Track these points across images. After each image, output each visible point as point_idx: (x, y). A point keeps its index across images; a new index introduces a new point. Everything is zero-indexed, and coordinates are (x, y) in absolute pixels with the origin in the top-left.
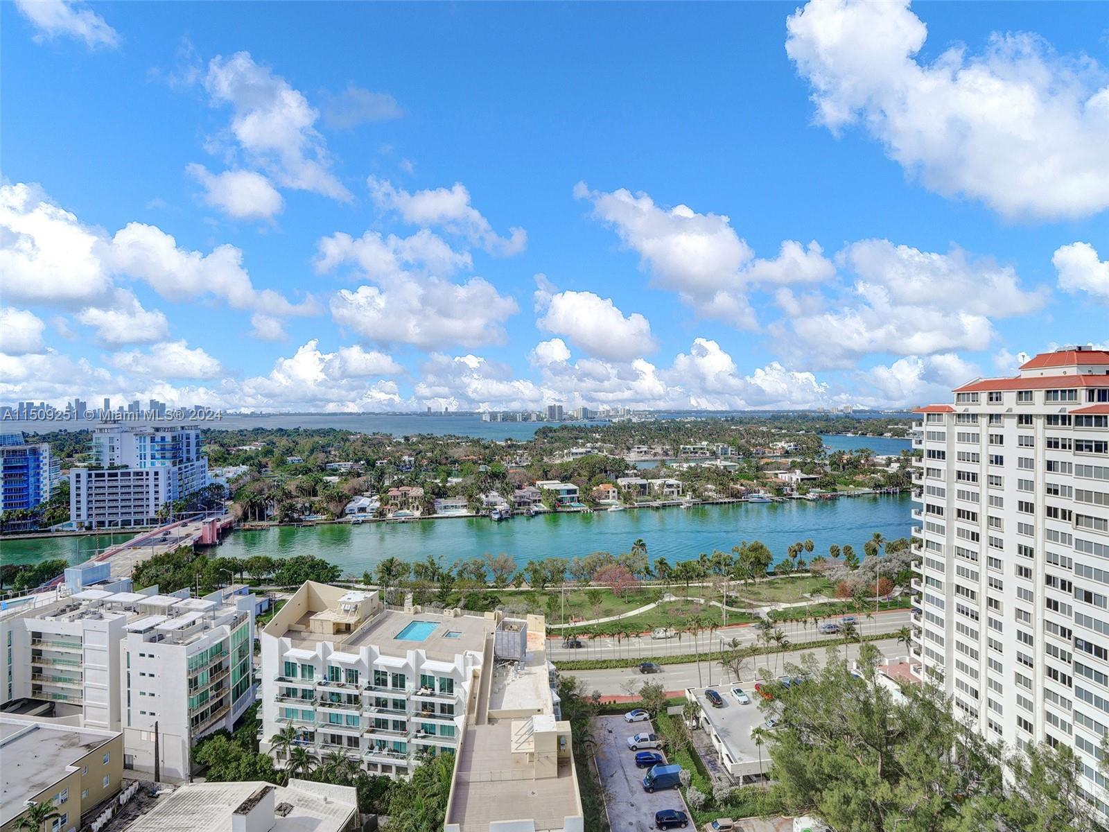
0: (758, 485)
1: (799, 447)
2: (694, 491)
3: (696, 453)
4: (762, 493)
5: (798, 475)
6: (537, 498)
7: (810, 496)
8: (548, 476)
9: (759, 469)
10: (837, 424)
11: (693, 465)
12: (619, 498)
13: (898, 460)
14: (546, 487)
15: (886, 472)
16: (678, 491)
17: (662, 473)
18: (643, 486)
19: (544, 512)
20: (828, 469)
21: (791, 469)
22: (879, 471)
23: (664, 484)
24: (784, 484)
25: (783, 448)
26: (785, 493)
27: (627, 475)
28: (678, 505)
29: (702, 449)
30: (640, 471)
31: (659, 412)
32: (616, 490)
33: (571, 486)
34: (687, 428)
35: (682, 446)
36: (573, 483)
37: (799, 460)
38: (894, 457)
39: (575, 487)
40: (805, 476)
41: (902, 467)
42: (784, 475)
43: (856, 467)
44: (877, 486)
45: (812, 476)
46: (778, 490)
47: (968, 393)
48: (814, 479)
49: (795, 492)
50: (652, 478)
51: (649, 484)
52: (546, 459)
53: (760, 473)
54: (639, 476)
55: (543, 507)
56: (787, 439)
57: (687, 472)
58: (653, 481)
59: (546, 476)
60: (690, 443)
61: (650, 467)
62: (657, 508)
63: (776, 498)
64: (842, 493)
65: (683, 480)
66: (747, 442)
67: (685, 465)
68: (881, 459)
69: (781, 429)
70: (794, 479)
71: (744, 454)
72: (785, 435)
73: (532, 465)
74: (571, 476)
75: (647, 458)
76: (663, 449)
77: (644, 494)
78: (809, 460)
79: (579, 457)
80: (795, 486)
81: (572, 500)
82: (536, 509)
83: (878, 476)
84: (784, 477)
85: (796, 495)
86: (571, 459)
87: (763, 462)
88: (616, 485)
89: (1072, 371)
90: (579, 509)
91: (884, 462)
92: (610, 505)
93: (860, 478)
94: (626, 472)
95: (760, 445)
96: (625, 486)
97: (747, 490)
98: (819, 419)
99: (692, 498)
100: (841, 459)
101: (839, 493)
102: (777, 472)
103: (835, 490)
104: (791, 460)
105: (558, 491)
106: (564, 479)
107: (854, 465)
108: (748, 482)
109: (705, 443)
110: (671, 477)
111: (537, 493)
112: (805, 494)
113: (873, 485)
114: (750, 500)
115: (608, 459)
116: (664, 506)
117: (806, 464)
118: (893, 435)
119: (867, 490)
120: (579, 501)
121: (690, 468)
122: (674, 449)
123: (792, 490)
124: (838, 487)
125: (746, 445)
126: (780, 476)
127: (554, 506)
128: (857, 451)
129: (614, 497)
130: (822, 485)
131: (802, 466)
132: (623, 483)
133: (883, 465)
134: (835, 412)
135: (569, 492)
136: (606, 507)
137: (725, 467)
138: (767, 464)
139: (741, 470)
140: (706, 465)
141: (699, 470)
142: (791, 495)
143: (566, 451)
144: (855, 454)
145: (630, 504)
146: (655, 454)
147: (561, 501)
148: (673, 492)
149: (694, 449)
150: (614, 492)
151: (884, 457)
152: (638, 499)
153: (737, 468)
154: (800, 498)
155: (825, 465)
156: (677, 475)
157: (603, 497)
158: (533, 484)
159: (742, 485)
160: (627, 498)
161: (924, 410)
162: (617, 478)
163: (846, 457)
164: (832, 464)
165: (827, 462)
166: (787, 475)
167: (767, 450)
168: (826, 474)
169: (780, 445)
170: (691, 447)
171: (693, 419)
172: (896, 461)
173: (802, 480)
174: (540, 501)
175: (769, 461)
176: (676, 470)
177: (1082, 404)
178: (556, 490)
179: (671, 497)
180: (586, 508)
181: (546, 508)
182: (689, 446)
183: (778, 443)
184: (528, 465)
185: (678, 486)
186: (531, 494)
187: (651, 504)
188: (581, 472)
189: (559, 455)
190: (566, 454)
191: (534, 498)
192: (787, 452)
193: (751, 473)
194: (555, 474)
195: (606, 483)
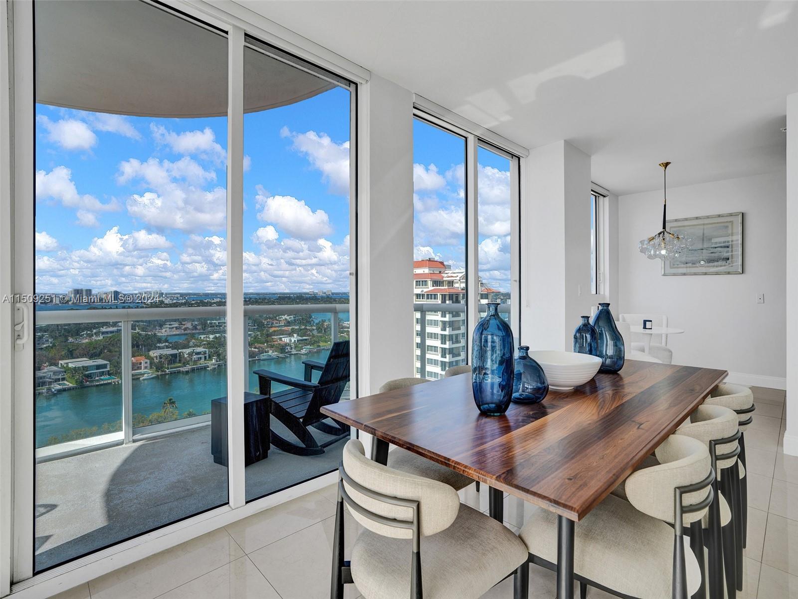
0: (268, 347)
1: (297, 318)
2: (219, 355)
3: (221, 326)
4: (270, 353)
5: (295, 338)
6: (60, 377)
7: (303, 351)
8: (74, 356)
9: (268, 335)
11: (218, 335)
12: (151, 368)
14: (70, 365)
16: (205, 357)
17: (191, 344)
18: (174, 356)
19: (69, 389)
20: (315, 332)
21: (290, 334)
23: (193, 352)
24: (286, 345)
25: (286, 319)
26: (287, 351)
27: (160, 348)
28: (205, 368)
30: (171, 343)
31: (189, 294)
32: (148, 361)
33: (100, 362)
35: (208, 322)
36: (103, 359)
37: (296, 327)
39: (106, 362)
40: (300, 338)
42: (286, 339)
45: (304, 338)
46: (281, 349)
48: (306, 340)
49: (293, 350)
50: (182, 349)
51: (180, 353)
52: (71, 340)
53: (269, 338)
54: (170, 347)
55: (69, 384)
57: (212, 341)
58: (184, 350)
59: (71, 355)
62: (187, 372)
63: (281, 355)
64: (323, 348)
65: (209, 348)
67: (212, 336)
70: (293, 341)
71: (258, 325)
73: (54, 345)
74: (101, 353)
75: (178, 333)
76: (192, 324)
77: (174, 362)
78: (303, 327)
79: (110, 335)
80: (293, 346)
81: (102, 374)
82: (59, 387)
83: (344, 335)
84: (286, 340)
85: (294, 352)
86: (101, 337)
87: (272, 330)
88: (148, 357)
90: (110, 381)
92: (143, 374)
94: (158, 345)
95: (270, 318)
96: (156, 357)
97: (259, 351)
98: (310, 298)
99: (217, 361)
100: (323, 324)
101: (322, 348)
102: (281, 336)
103: (319, 346)
104: (291, 328)
105: (86, 368)
106: (92, 356)
108: (260, 345)
110: (199, 346)
111: (60, 372)
112: (300, 351)
114: (261, 358)
115: (140, 335)
116: (193, 370)
117: (301, 330)
120: (109, 374)
121: (216, 338)
122: (202, 324)
123: (291, 349)
124: (320, 344)
125: (259, 318)
126: (283, 339)
127: (82, 382)
129: (146, 368)
130: (311, 344)
131: (300, 332)
132: (155, 355)
134: (321, 294)
135: (98, 367)
136: (139, 377)
138: (275, 331)
139: (256, 337)
142: (291, 352)
143: (94, 331)
145: (162, 371)
146: (185, 329)
147: (89, 376)
148: (201, 358)
149: (219, 323)
150: (146, 363)
152: (169, 366)
153: (253, 335)
154: (297, 354)
155: (314, 330)
156: (205, 344)
157: (136, 368)
158: (56, 365)
159: (255, 348)
160: (159, 367)
162: (149, 351)
163: (326, 324)
164: (317, 329)
165: (314, 328)
166: (288, 339)
167: (275, 322)
168: (313, 336)
169: (284, 317)
170: (217, 322)
171: (219, 300)
173: (298, 341)
174: (63, 379)
175: (276, 329)
176: (204, 341)
177: (430, 287)
178: (83, 367)
179: (199, 362)
180: (117, 380)
181: (71, 385)
182: (215, 321)
183: (283, 316)
184: (49, 346)
185: (205, 353)
186: (52, 373)
187: (181, 369)
188: (111, 348)
189: (87, 334)
190: (95, 333)
191: (56, 377)
192: (289, 322)
193: (263, 340)
194: (82, 352)
195: (138, 356)
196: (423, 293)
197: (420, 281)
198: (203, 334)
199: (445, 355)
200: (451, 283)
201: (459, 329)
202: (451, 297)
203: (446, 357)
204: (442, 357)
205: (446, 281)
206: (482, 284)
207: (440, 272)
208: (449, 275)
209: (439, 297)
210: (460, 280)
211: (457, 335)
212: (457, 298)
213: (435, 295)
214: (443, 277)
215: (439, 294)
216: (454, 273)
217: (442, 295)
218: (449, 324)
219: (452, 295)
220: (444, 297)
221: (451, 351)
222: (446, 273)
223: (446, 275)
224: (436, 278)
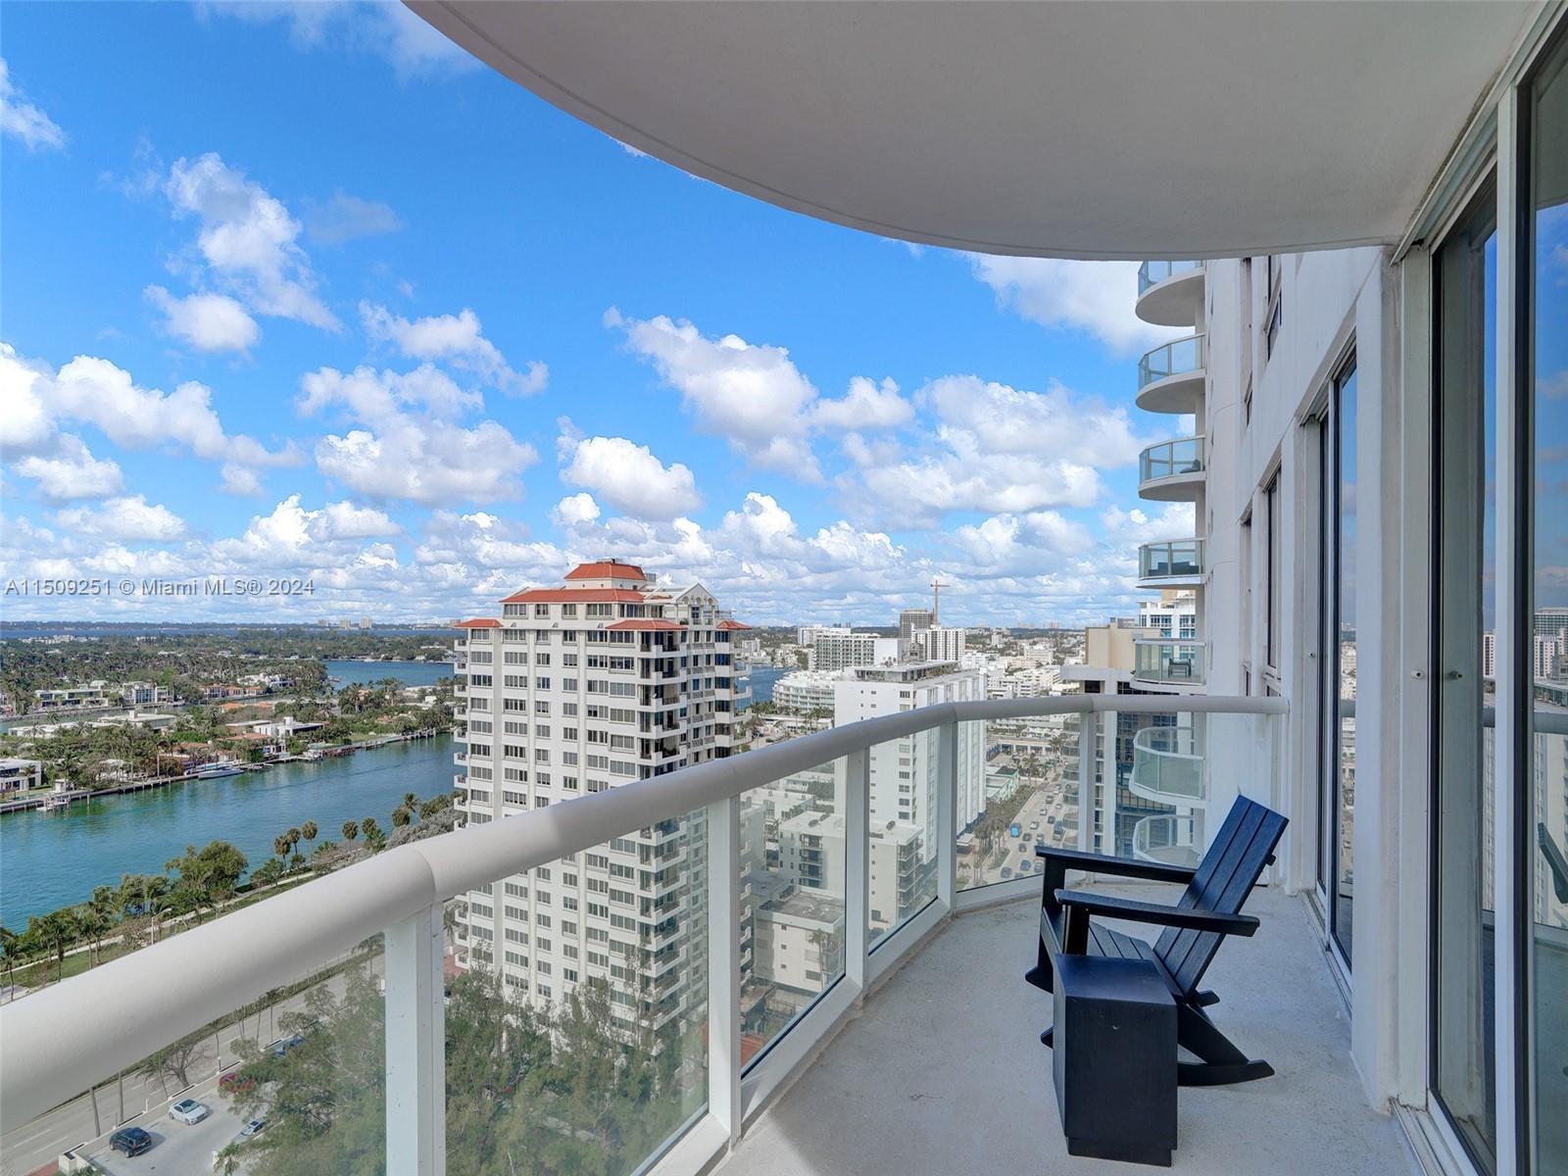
0: (217, 748)
1: (289, 681)
2: (74, 774)
3: (78, 702)
5: (288, 724)
7: (309, 755)
9: (217, 721)
10: (350, 644)
11: (68, 725)
13: (434, 692)
15: (419, 709)
16: (31, 781)
20: (337, 712)
21: (275, 716)
22: (411, 708)
24: (264, 742)
25: (261, 683)
26: (266, 755)
28: (30, 808)
29: (91, 694)
34: (54, 657)
35: (38, 693)
37: (289, 702)
38: (429, 689)
40: (300, 725)
41: (440, 701)
42: (263, 727)
43: (378, 706)
44: (407, 729)
45: (311, 724)
46: (253, 752)
47: (514, 604)
48: (315, 728)
49: (283, 752)
53: (219, 729)
56: (269, 669)
57: (53, 741)
60: (61, 685)
63: (251, 766)
64: (357, 745)
65: (45, 757)
66: (192, 677)
67: (50, 729)
68: (412, 692)
69: (257, 653)
70: (282, 731)
71: (186, 698)
72: (264, 664)
78: (307, 700)
80: (283, 744)
83: (409, 715)
84: (264, 730)
85: (285, 756)
87: (224, 709)
89: (608, 584)
91: (416, 696)
93: (383, 720)
95: (218, 680)
97: (193, 759)
98: (322, 637)
99: (68, 789)
100: (356, 696)
101: (354, 745)
102: (251, 723)
103: (347, 742)
104: (276, 702)
107: (376, 703)
108: (195, 745)
109: (97, 684)
110: (12, 754)
112: (300, 753)
113: (401, 728)
114: (200, 775)
117: (301, 706)
118: (428, 658)
119: (393, 736)
121: (64, 732)
122: (18, 698)
123: (279, 749)
124: (353, 737)
125: (190, 682)
126: (257, 729)
128: (379, 683)
130: (324, 738)
131: (296, 711)
133: (415, 700)
134: (347, 628)
137: (147, 724)
138: (233, 711)
139: (181, 727)
140: (103, 722)
141: (85, 735)
142: (277, 757)
144: (378, 688)
148: (16, 783)
149: (71, 695)
151: (416, 689)
153: (172, 723)
154: (292, 760)
155: (332, 706)
156: (29, 749)
159: (182, 751)
161: (468, 624)
163: (362, 692)
164: (344, 703)
165: (335, 701)
166: (269, 727)
167: (232, 689)
168: (333, 719)
169: (256, 679)
170: (65, 694)
171: (66, 639)
172: (431, 694)
173: (296, 731)
175: (237, 706)
176: (23, 740)
177: (615, 619)
179: (10, 795)
182: (58, 692)
183: (252, 677)
185: (31, 770)
192: (269, 690)
193: (202, 729)
196: (604, 629)
197: (595, 605)
198: (21, 722)
199: (648, 752)
200: (659, 610)
201: (675, 700)
202: (659, 638)
203: (650, 758)
204: (642, 757)
205: (648, 605)
206: (718, 612)
207: (635, 587)
208: (655, 593)
209: (637, 637)
210: (676, 605)
211: (670, 714)
212: (671, 640)
213: (627, 633)
214: (642, 598)
215: (636, 631)
216: (664, 590)
217: (643, 633)
218: (656, 692)
219: (662, 633)
220: (646, 637)
221: (660, 746)
222: (648, 591)
223: (648, 594)
224: (631, 600)
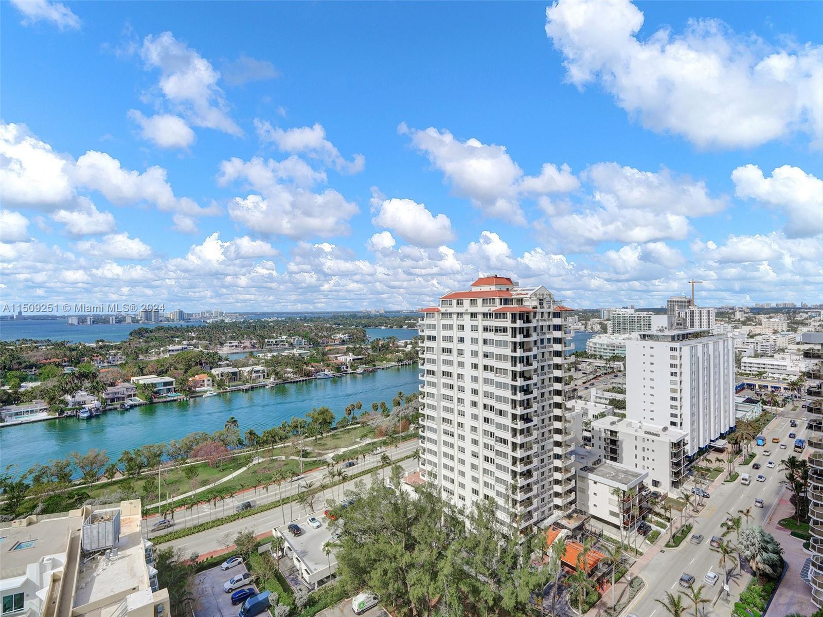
0: (324, 366)
1: (351, 337)
2: (276, 374)
3: (278, 344)
4: (326, 372)
5: (351, 357)
6: (132, 393)
7: (359, 371)
8: (144, 372)
9: (324, 354)
10: (375, 321)
11: (275, 354)
12: (213, 385)
13: (411, 343)
14: (141, 382)
15: (404, 351)
16: (264, 375)
17: (250, 362)
18: (235, 374)
19: (140, 405)
20: (370, 351)
21: (346, 353)
22: (401, 351)
23: (252, 371)
24: (342, 364)
25: (341, 338)
26: (342, 370)
27: (220, 366)
28: (264, 386)
29: (282, 341)
30: (231, 361)
31: (248, 314)
32: (211, 379)
33: (167, 379)
34: (271, 326)
35: (266, 340)
36: (170, 376)
37: (351, 346)
38: (409, 341)
39: (172, 380)
40: (355, 357)
41: (414, 347)
42: (341, 357)
43: (387, 349)
44: (400, 361)
45: (360, 357)
46: (337, 368)
47: (446, 300)
48: (361, 359)
49: (349, 369)
50: (242, 367)
51: (240, 371)
52: (141, 357)
53: (325, 357)
54: (231, 366)
55: (139, 400)
56: (343, 332)
57: (270, 360)
58: (243, 369)
59: (142, 372)
60: (273, 337)
61: (241, 358)
62: (247, 390)
63: (336, 374)
64: (378, 367)
65: (268, 366)
66: (315, 335)
67: (269, 355)
68: (401, 343)
69: (339, 325)
70: (348, 360)
71: (313, 344)
72: (342, 329)
73: (127, 363)
74: (167, 370)
75: (237, 351)
76: (251, 343)
77: (235, 380)
78: (358, 346)
79: (176, 353)
80: (349, 365)
81: (169, 390)
82: (131, 403)
83: (400, 354)
84: (342, 359)
85: (350, 371)
86: (167, 355)
87: (327, 349)
88: (210, 375)
89: (493, 288)
90: (175, 398)
91: (403, 345)
92: (205, 392)
93: (389, 356)
94: (220, 363)
95: (325, 336)
96: (218, 375)
97: (316, 370)
98: (364, 317)
99: (275, 380)
100: (378, 344)
102: (337, 355)
103: (374, 365)
104: (346, 347)
105: (154, 385)
106: (160, 374)
107: (386, 347)
108: (316, 364)
109: (284, 337)
110: (256, 364)
111: (132, 389)
112: (355, 370)
113: (397, 360)
114: (318, 377)
115: (203, 353)
116: (252, 388)
117: (356, 348)
118: (408, 327)
119: (393, 363)
120: (175, 391)
121: (273, 356)
122: (260, 343)
123: (347, 368)
124: (377, 363)
125: (315, 337)
126: (339, 358)
127: (151, 398)
128: (387, 338)
129: (208, 385)
130: (365, 363)
131: (353, 350)
132: (217, 373)
133: (403, 347)
134: (374, 313)
135: (165, 384)
136: (201, 394)
137: (300, 354)
138: (330, 350)
139: (312, 356)
140: (285, 353)
141: (280, 358)
142: (346, 371)
143: (162, 349)
144: (387, 341)
145: (223, 389)
146: (244, 348)
147: (157, 393)
148: (259, 376)
149: (276, 342)
150: (209, 380)
151: (403, 341)
152: (230, 384)
153: (308, 354)
154: (353, 373)
155: (368, 349)
156: (263, 363)
157: (199, 385)
158: (128, 381)
159: (312, 367)
160: (220, 385)
161: (425, 310)
162: (211, 368)
163: (381, 343)
164: (373, 348)
165: (369, 347)
166: (343, 357)
167: (330, 340)
168: (369, 355)
169: (339, 336)
170: (274, 341)
171: (275, 319)
172: (410, 344)
173: (354, 360)
174: (135, 395)
175: (331, 348)
176: (262, 359)
177: (497, 306)
178: (152, 384)
179: (258, 381)
180: (182, 397)
181: (141, 401)
182: (272, 340)
183: (337, 335)
184: (122, 363)
185: (264, 372)
186: (125, 389)
187: (241, 387)
188: (177, 366)
189: (156, 352)
190: (163, 351)
191: (129, 393)
192: (343, 341)
193: (319, 357)
194: (151, 370)
195: (201, 374)
196: (491, 312)
197: (487, 299)
198: (261, 352)
199: (515, 378)
200: (520, 301)
201: (530, 350)
202: (521, 316)
203: (517, 381)
204: (513, 380)
205: (515, 299)
206: (554, 301)
207: (508, 289)
208: (519, 292)
209: (509, 316)
210: (530, 298)
211: (528, 358)
212: (528, 317)
213: (504, 314)
214: (511, 295)
215: (508, 313)
216: (524, 290)
217: (512, 314)
218: (520, 345)
219: (523, 314)
220: (514, 316)
221: (522, 374)
222: (515, 291)
223: (515, 293)
224: (505, 296)
